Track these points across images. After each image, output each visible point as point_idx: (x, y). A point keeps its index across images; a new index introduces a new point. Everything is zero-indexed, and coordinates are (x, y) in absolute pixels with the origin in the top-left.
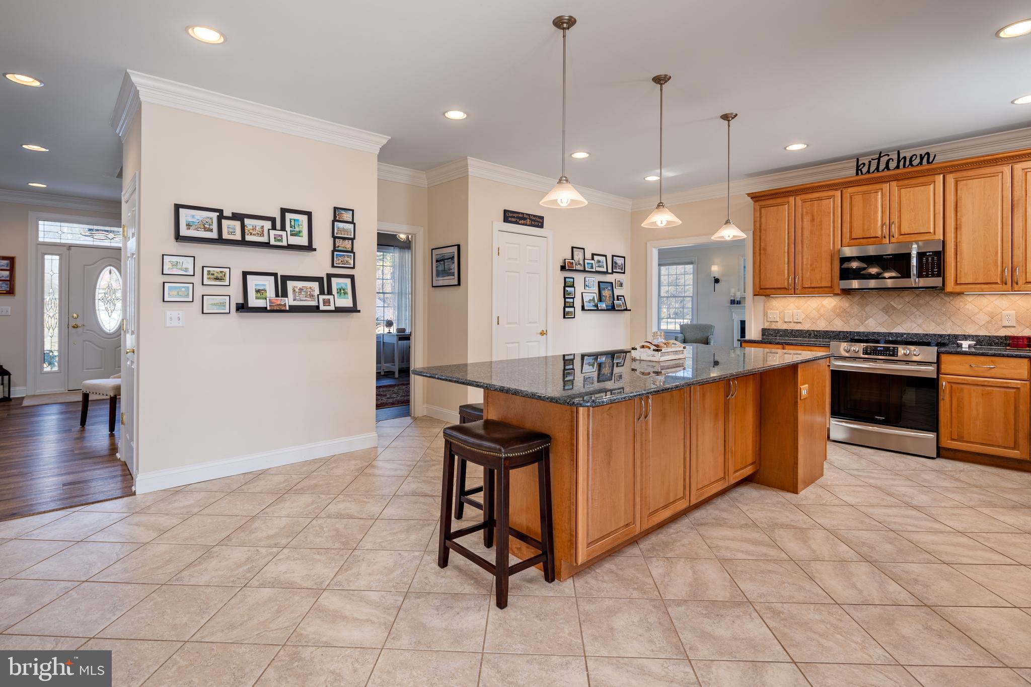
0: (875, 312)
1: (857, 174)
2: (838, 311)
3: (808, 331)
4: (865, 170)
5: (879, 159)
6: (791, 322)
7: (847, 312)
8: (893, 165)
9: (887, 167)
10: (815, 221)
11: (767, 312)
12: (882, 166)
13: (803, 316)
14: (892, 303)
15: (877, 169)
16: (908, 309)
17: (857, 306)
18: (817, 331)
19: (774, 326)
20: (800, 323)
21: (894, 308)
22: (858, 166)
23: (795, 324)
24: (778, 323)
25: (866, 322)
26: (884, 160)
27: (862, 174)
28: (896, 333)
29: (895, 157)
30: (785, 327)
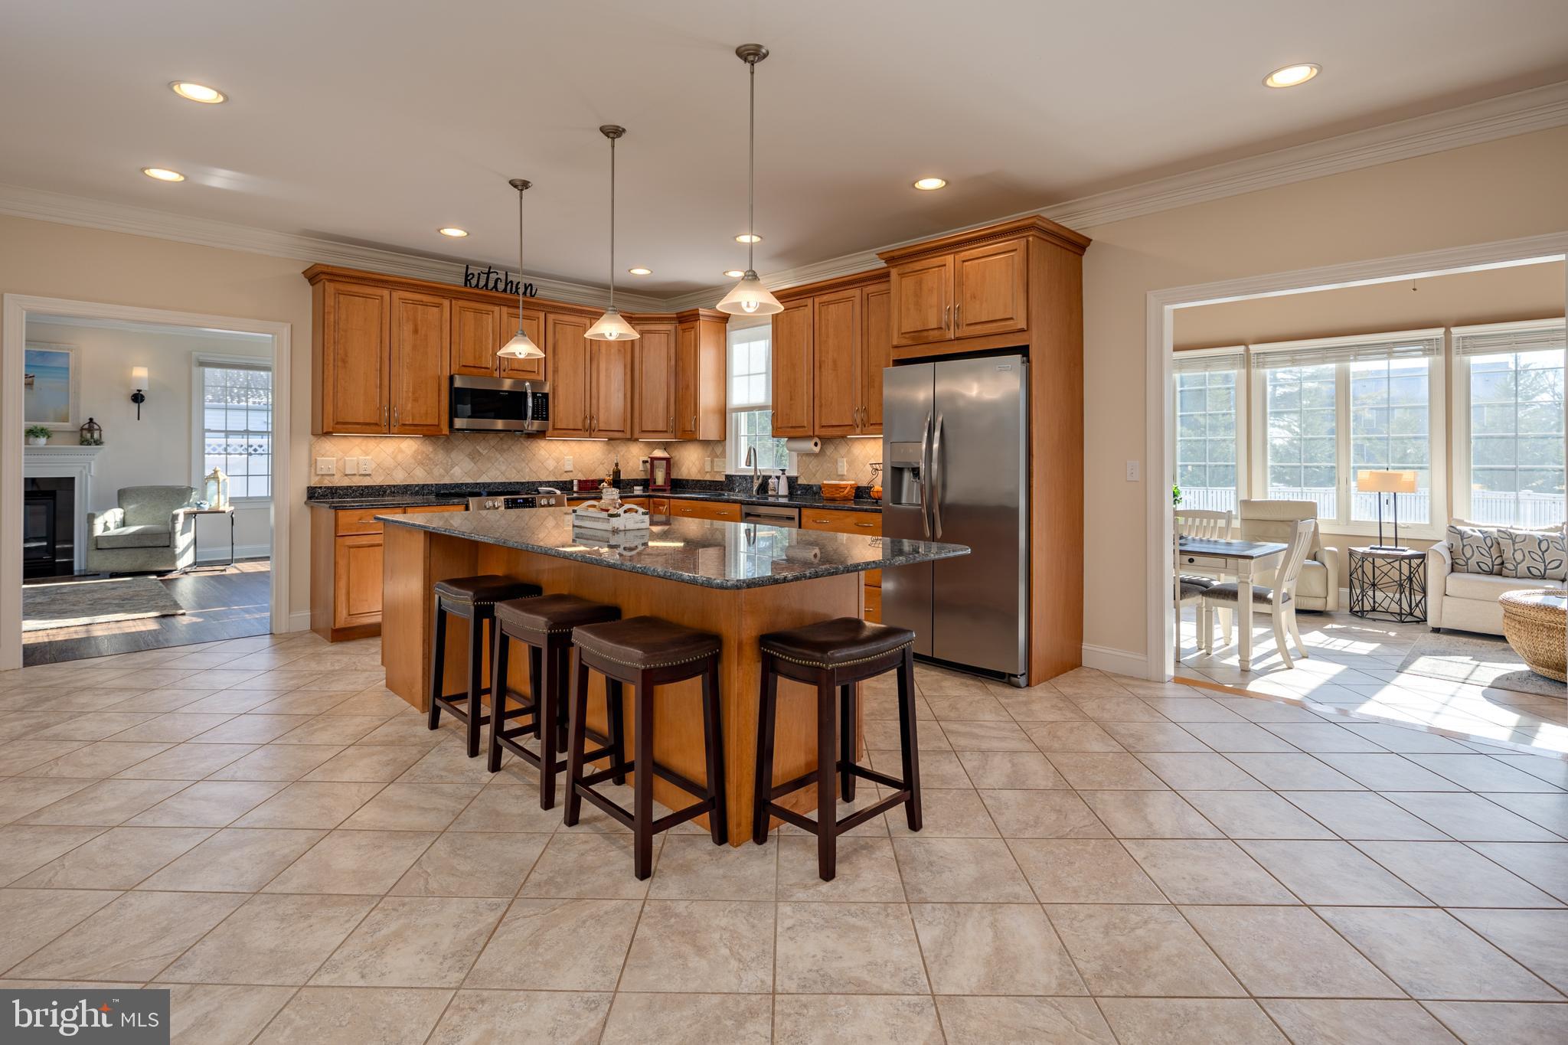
0: (461, 458)
1: (466, 285)
2: (420, 457)
3: (381, 486)
4: (474, 282)
5: (489, 273)
6: (354, 475)
7: (430, 459)
8: (501, 286)
9: (495, 287)
10: (419, 332)
11: (316, 459)
12: (491, 284)
13: (374, 466)
14: (478, 447)
15: (486, 285)
16: (493, 455)
17: (442, 451)
18: (394, 486)
19: (327, 483)
20: (369, 475)
21: (480, 454)
22: (467, 276)
23: (361, 477)
24: (335, 477)
25: (452, 472)
26: (493, 276)
27: (471, 286)
28: (483, 483)
29: (503, 277)
30: (346, 482)
